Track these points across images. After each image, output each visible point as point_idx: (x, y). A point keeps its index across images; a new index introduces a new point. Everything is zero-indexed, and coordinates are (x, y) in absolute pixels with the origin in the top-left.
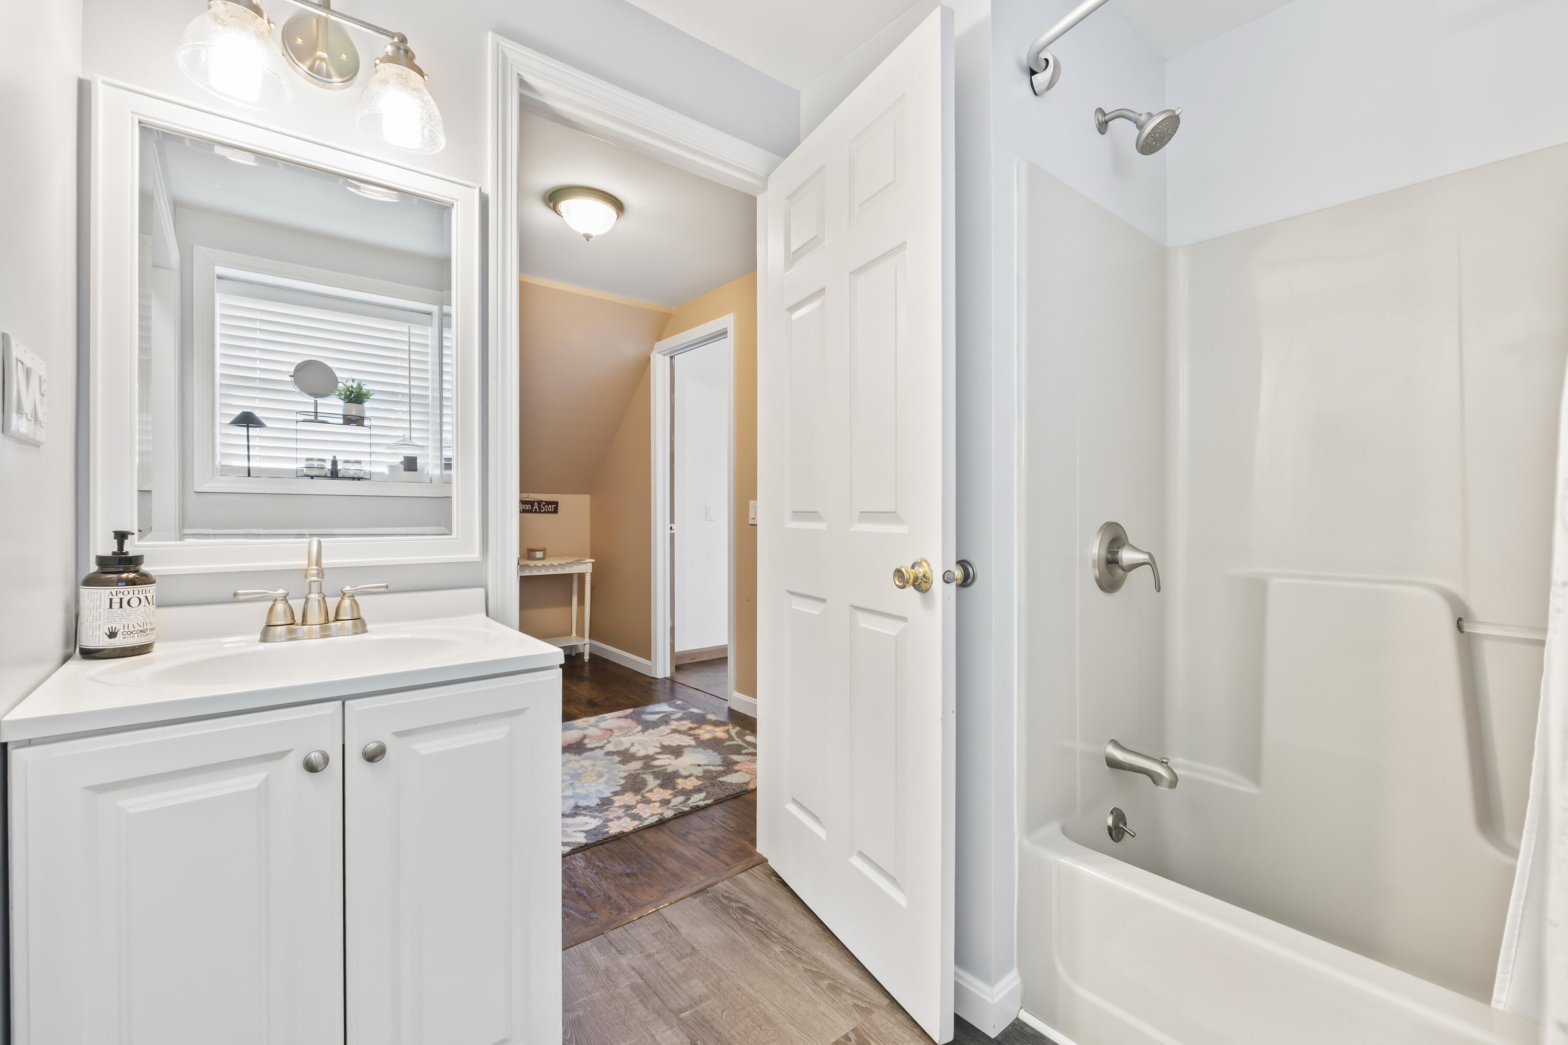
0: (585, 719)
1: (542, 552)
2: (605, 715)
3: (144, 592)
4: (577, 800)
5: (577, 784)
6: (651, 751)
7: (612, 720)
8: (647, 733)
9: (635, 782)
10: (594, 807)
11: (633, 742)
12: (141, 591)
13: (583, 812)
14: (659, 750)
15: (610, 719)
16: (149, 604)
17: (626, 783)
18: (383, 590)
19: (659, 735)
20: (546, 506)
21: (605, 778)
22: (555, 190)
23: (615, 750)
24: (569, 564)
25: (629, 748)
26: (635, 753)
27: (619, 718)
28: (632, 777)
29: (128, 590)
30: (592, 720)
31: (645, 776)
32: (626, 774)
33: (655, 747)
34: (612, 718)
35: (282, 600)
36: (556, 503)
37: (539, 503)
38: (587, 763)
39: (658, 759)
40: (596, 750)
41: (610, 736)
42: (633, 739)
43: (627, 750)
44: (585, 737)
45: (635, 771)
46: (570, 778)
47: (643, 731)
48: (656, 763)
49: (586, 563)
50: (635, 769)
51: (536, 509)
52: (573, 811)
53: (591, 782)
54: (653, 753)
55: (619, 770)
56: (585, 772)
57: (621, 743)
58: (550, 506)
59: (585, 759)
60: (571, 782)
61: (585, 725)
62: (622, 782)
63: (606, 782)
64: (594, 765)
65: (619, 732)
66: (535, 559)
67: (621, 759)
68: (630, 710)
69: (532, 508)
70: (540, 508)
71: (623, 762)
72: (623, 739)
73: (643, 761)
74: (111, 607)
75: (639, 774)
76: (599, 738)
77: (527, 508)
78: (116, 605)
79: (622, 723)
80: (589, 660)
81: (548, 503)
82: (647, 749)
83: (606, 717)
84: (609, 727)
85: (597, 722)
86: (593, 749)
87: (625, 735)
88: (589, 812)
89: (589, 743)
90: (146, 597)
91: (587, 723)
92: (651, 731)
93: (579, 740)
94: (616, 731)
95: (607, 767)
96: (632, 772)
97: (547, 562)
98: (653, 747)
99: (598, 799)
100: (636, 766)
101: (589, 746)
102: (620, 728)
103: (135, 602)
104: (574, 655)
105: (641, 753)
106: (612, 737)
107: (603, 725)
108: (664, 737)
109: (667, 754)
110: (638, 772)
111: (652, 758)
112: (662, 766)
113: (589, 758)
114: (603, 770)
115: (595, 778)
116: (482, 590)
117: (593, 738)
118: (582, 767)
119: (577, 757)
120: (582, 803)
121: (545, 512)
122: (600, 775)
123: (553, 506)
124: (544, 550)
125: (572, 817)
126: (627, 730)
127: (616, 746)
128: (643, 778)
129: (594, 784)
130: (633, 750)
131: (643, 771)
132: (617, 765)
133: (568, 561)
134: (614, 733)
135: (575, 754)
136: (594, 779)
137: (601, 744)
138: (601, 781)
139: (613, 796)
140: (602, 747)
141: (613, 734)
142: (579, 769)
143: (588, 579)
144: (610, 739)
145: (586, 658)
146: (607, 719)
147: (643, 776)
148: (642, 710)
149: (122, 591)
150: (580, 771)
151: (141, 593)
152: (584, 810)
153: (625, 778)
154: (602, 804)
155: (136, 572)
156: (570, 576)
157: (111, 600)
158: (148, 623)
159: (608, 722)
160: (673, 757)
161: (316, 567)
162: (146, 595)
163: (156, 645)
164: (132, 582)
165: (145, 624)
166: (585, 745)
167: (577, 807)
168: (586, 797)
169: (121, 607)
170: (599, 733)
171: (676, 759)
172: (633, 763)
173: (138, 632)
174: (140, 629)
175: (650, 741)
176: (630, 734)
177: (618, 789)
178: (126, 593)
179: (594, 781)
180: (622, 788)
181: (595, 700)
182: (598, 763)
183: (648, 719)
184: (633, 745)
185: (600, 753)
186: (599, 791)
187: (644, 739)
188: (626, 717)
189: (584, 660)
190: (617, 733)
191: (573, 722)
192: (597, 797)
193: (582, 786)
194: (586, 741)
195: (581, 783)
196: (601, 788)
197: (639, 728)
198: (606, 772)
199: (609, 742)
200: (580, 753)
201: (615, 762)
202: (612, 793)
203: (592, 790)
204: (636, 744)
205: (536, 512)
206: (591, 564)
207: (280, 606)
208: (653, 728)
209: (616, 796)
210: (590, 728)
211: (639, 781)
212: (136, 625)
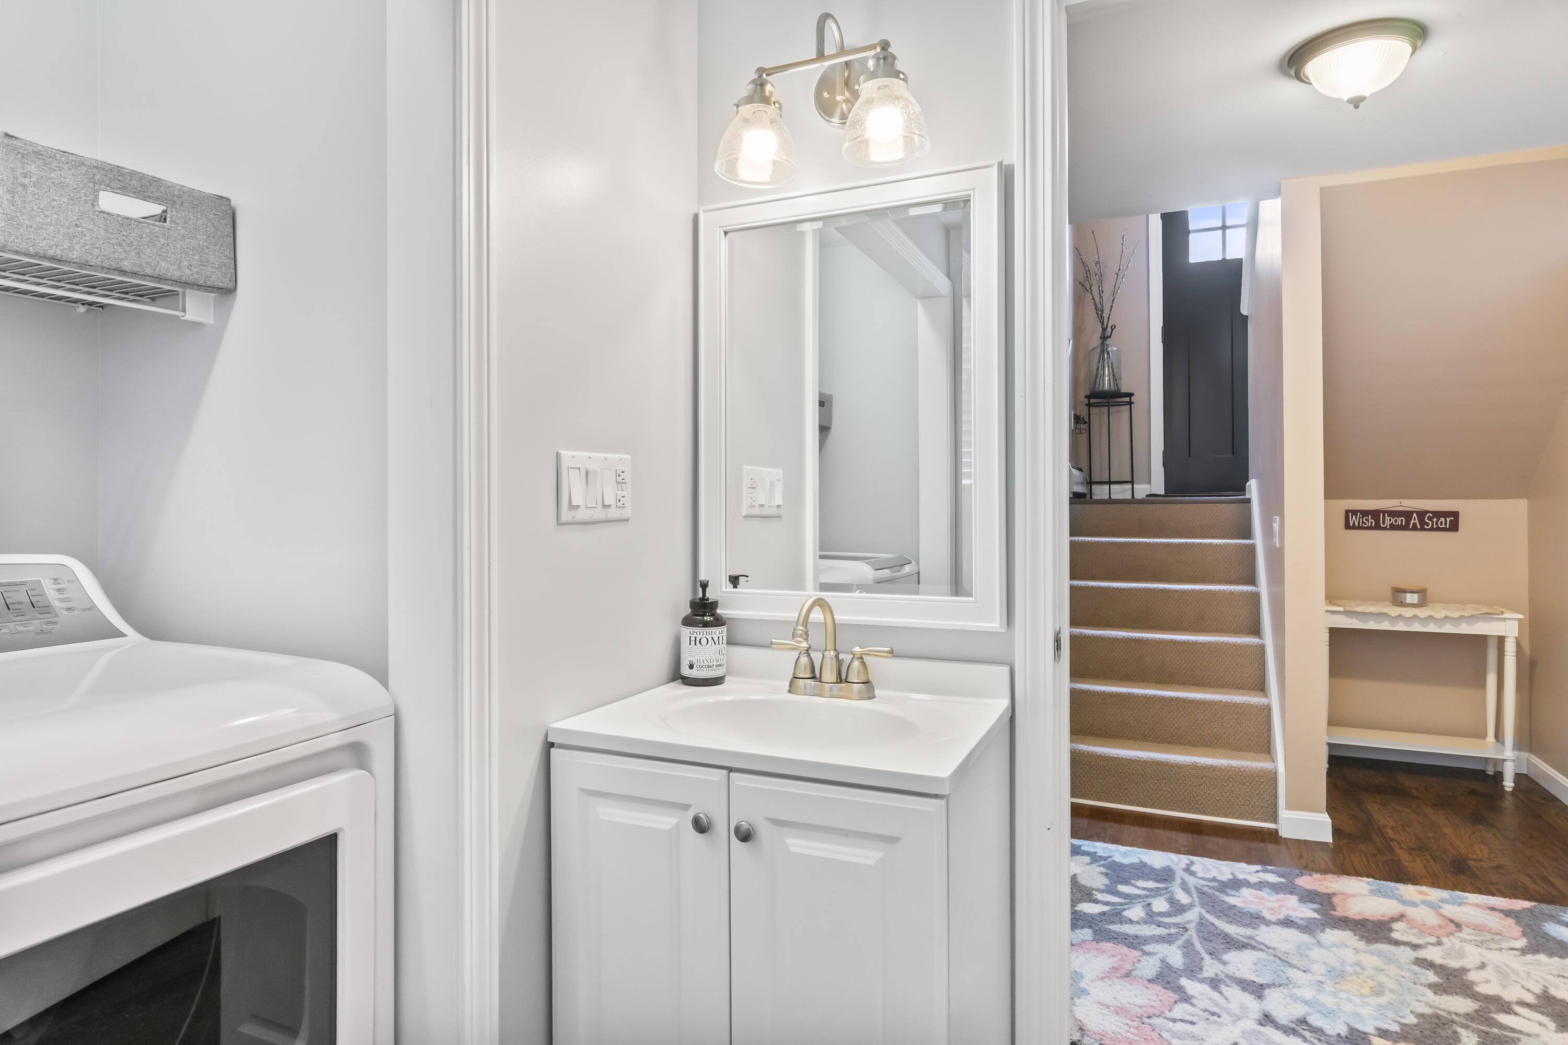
0: (1424, 889)
1: (1417, 595)
2: (1466, 894)
3: (710, 634)
4: (1310, 1011)
5: (1329, 986)
6: (1510, 995)
7: (1475, 908)
8: (1529, 957)
9: (1435, 1033)
10: (1331, 1036)
11: (1485, 961)
12: (708, 632)
13: (1307, 1034)
14: (1530, 999)
15: (1471, 904)
16: (715, 644)
17: (1416, 1025)
18: (886, 654)
19: (1554, 972)
20: (1435, 520)
21: (1383, 1000)
22: (1295, 49)
23: (1438, 960)
24: (1472, 618)
25: (1469, 970)
26: (1473, 983)
27: (1492, 909)
28: (1437, 1021)
29: (700, 631)
30: (1436, 894)
31: (1462, 1032)
32: (1427, 1011)
33: (1528, 990)
34: (1477, 905)
35: (805, 653)
36: (1455, 515)
37: (1422, 514)
38: (1375, 961)
39: (1516, 1014)
40: (1403, 948)
41: (1449, 935)
42: (1492, 957)
43: (1464, 971)
44: (1401, 917)
45: (1449, 1013)
46: (1324, 973)
47: (1524, 951)
48: (1504, 1019)
49: (1505, 619)
50: (1452, 1009)
51: (1415, 524)
52: (1293, 1025)
53: (1355, 995)
54: (1514, 999)
55: (1420, 998)
56: (1358, 974)
57: (1461, 954)
58: (1443, 519)
59: (1372, 953)
60: (1320, 978)
61: (1417, 898)
62: (1412, 1020)
63: (1381, 1007)
64: (1379, 970)
65: (1471, 934)
66: (1402, 604)
67: (1441, 981)
68: (1527, 904)
69: (1408, 522)
70: (1423, 523)
71: (1436, 988)
72: (1470, 949)
73: (1479, 1003)
74: (690, 644)
75: (1453, 1021)
76: (1423, 929)
77: (1399, 522)
78: (693, 643)
79: (1494, 921)
80: (1514, 788)
81: (1438, 514)
82: (1504, 987)
83: (1467, 898)
84: (1457, 918)
85: (1443, 901)
86: (1397, 943)
87: (1480, 944)
88: (1315, 1038)
89: (1399, 931)
90: (712, 638)
91: (1422, 897)
92: (1542, 957)
93: (1386, 919)
94: (1466, 930)
95: (1400, 984)
96: (1442, 1013)
97: (1422, 613)
98: (1523, 987)
99: (1346, 1025)
100: (1461, 1005)
101: (1395, 935)
102: (1479, 928)
103: (704, 641)
104: (1491, 773)
105: (1482, 989)
106: (1451, 937)
107: (1449, 910)
108: (1562, 979)
109: (1542, 1013)
110: (1454, 1017)
111: (1506, 1008)
112: (1513, 1030)
113: (1380, 954)
114: (1389, 983)
115: (1367, 991)
116: (1005, 670)
117: (1412, 924)
118: (1358, 964)
119: (1362, 945)
120: (1316, 1020)
121: (1432, 529)
122: (1378, 991)
123: (1448, 520)
124: (1422, 592)
125: (1285, 1032)
126: (1489, 936)
127: (1447, 955)
128: (1455, 1032)
129: (1358, 1001)
130: (1473, 976)
131: (1465, 1022)
132: (1421, 988)
133: (1463, 614)
134: (1460, 931)
135: (1362, 938)
136: (1363, 991)
137: (1415, 941)
138: (1374, 1001)
139: (1374, 1035)
140: (1415, 947)
141: (1459, 934)
142: (1351, 966)
143: (1510, 648)
144: (1445, 940)
145: (1509, 784)
146: (1465, 904)
147: (1459, 1030)
148: (1554, 913)
149: (696, 631)
150: (1349, 969)
151: (708, 634)
152: (1310, 1031)
153: (1421, 1016)
154: (1346, 1037)
155: (712, 615)
156: (1481, 640)
157: (690, 637)
158: (715, 660)
159: (1464, 909)
160: (1552, 1025)
161: (802, 628)
162: (712, 636)
163: (727, 678)
164: (706, 625)
165: (712, 661)
166: (1391, 930)
167: (1303, 1021)
168: (1329, 1013)
169: (695, 644)
170: (1432, 919)
171: (1556, 1032)
172: (1455, 997)
173: (706, 667)
174: (708, 664)
175: (1524, 975)
176: (1492, 945)
177: (1395, 1028)
178: (698, 633)
179: (1362, 995)
180: (1402, 1030)
181: (1471, 863)
182: (1392, 970)
183: (1554, 934)
184: (1483, 966)
185: (1407, 954)
186: (1357, 1015)
187: (1516, 966)
188: (1508, 913)
189: (1503, 787)
190: (1466, 933)
191: (1399, 886)
192: (1345, 1023)
193: (1335, 993)
194: (1396, 926)
195: (1335, 988)
196: (1365, 1012)
197: (1522, 943)
198: (1392, 991)
199: (1439, 943)
200: (1370, 940)
201: (1423, 980)
202: (1378, 1029)
203: (1348, 1007)
204: (1489, 968)
205: (1415, 528)
206: (1516, 623)
207: (804, 660)
208: (1551, 955)
209: (1381, 1037)
210: (1423, 906)
211: (1443, 1033)
212: (705, 661)
